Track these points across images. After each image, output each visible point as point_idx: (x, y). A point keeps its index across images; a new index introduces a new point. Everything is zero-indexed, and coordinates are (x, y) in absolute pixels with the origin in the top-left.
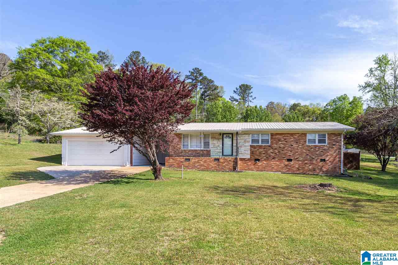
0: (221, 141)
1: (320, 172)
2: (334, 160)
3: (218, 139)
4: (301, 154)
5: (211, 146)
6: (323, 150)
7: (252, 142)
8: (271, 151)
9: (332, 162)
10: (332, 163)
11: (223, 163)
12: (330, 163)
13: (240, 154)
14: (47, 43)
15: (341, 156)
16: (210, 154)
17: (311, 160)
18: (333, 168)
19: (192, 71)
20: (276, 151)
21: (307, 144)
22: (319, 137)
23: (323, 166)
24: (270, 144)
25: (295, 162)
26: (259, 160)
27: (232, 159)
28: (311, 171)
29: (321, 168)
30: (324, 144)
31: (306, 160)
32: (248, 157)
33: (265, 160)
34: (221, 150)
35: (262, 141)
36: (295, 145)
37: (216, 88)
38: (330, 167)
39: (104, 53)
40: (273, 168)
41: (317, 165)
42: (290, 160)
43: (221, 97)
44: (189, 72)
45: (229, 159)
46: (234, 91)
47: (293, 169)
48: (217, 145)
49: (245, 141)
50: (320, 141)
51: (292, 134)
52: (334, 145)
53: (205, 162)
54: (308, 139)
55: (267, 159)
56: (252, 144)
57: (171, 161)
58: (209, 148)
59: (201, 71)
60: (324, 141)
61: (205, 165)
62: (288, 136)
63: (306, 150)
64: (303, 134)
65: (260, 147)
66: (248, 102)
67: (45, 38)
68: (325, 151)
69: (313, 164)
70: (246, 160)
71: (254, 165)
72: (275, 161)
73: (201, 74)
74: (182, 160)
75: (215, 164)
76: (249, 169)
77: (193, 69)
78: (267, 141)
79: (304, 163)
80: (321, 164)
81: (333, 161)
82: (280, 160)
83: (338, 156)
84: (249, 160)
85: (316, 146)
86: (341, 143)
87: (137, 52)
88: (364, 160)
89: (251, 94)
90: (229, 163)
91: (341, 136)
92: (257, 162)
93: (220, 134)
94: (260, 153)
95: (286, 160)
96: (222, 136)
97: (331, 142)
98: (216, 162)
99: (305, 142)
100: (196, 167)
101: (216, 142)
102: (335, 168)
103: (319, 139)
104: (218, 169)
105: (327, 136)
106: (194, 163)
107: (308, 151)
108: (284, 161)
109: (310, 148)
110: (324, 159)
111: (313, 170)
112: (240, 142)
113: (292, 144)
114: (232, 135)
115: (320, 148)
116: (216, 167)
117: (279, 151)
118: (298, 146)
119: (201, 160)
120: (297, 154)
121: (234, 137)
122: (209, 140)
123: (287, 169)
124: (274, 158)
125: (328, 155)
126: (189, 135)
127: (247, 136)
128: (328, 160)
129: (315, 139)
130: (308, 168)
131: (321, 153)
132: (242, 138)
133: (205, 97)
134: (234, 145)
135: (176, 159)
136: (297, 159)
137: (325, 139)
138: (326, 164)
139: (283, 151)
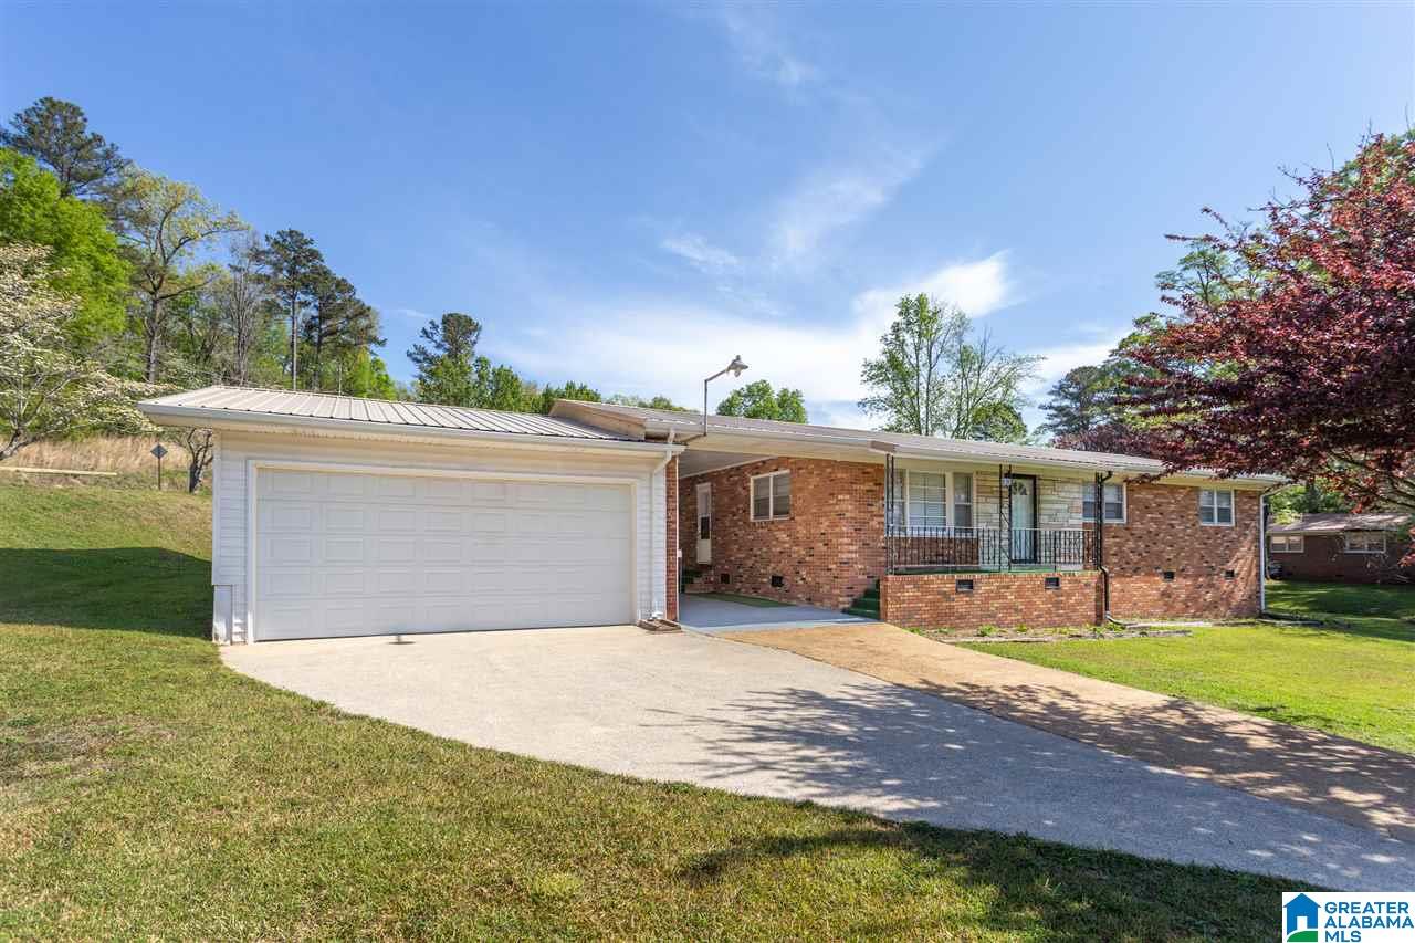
0: (1006, 502)
1: (1226, 611)
4: (1191, 556)
5: (978, 522)
6: (1229, 544)
7: (1085, 510)
8: (1131, 545)
9: (1245, 580)
10: (1245, 583)
11: (1069, 595)
13: (1058, 556)
16: (977, 558)
18: (1247, 597)
19: (278, 239)
20: (1142, 546)
21: (1201, 522)
22: (1219, 503)
23: (1229, 594)
24: (1126, 520)
25: (1179, 583)
28: (1210, 610)
29: (1227, 600)
30: (1229, 525)
31: (1201, 575)
33: (1118, 577)
34: (1009, 543)
35: (1106, 510)
36: (1179, 525)
37: (363, 312)
38: (1243, 594)
41: (1220, 590)
42: (1169, 576)
43: (380, 343)
45: (1085, 581)
46: (424, 331)
47: (1177, 605)
48: (995, 519)
49: (1070, 508)
50: (1221, 515)
51: (1172, 490)
54: (1201, 508)
55: (1122, 574)
56: (1085, 520)
57: (909, 592)
58: (970, 531)
59: (311, 246)
60: (1228, 515)
61: (1020, 607)
62: (1162, 497)
63: (1199, 540)
64: (1194, 489)
65: (1107, 530)
68: (1232, 546)
69: (1213, 585)
72: (1138, 580)
73: (312, 256)
75: (1049, 600)
77: (280, 233)
78: (1118, 510)
79: (1197, 584)
82: (1149, 576)
85: (1215, 531)
86: (1259, 522)
91: (1259, 501)
95: (1163, 576)
97: (1242, 519)
98: (1049, 592)
99: (1197, 515)
100: (993, 616)
101: (992, 508)
102: (1250, 597)
103: (1219, 509)
104: (1056, 619)
105: (1233, 499)
106: (987, 598)
107: (1203, 546)
108: (1157, 578)
109: (1206, 536)
110: (1233, 572)
111: (1214, 605)
112: (1058, 511)
113: (1173, 522)
114: (1035, 482)
115: (1224, 536)
116: (1049, 611)
117: (1147, 546)
118: (1185, 530)
119: (1008, 587)
120: (1183, 554)
121: (1042, 491)
122: (968, 500)
123: (1165, 605)
124: (1136, 571)
125: (1238, 559)
126: (907, 475)
127: (1075, 488)
128: (1238, 574)
129: (1212, 509)
130: (1205, 600)
131: (1227, 552)
132: (1063, 494)
133: (320, 337)
134: (1043, 519)
135: (926, 583)
136: (1183, 570)
137: (1230, 510)
138: (1236, 586)
139: (1155, 543)
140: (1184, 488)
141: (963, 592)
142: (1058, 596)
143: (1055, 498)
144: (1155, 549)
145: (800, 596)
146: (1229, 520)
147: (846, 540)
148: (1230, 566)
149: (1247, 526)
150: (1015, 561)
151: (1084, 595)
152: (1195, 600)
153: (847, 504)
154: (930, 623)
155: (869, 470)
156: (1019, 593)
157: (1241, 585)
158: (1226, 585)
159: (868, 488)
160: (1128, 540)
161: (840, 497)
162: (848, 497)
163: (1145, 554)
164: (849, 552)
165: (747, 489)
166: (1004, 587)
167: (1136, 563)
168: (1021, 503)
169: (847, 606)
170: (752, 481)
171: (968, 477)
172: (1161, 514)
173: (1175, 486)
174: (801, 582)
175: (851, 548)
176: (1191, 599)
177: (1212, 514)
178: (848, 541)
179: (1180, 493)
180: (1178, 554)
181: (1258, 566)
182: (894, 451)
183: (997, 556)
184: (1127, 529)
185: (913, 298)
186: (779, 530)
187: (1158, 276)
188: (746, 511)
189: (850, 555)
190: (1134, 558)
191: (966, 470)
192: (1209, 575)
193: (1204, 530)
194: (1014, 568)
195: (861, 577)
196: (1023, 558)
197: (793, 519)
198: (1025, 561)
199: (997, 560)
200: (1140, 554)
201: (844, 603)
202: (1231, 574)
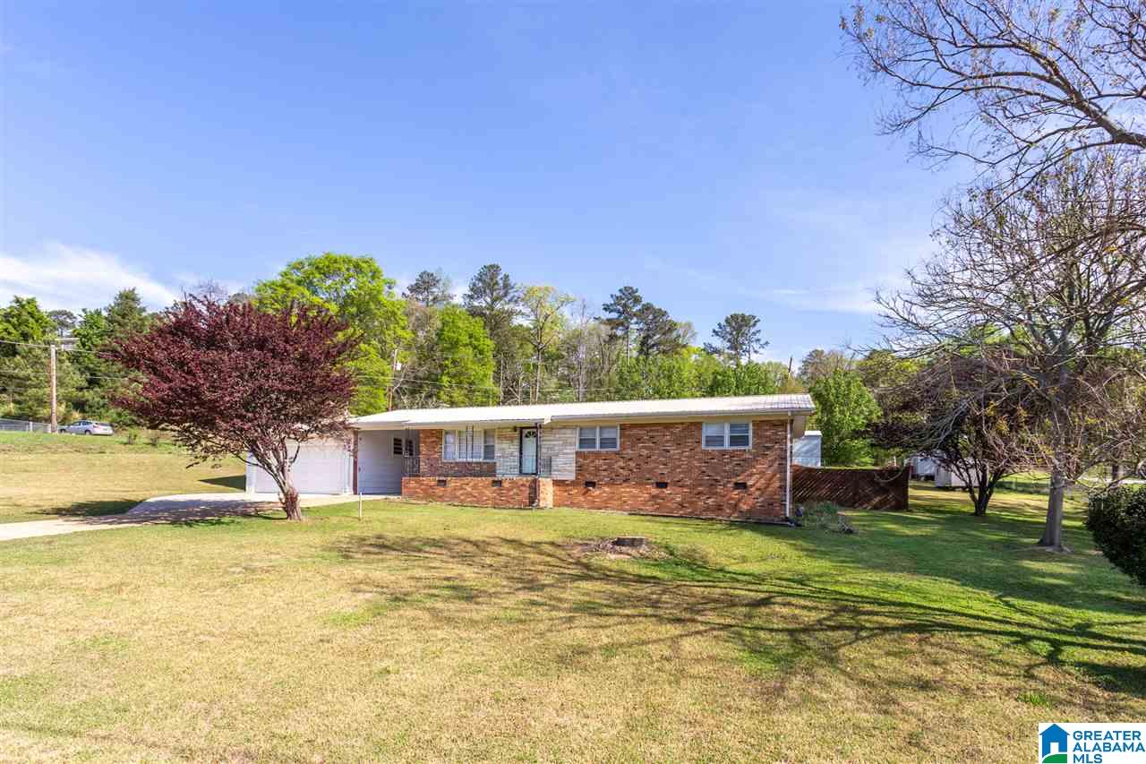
0: (516, 442)
1: (733, 513)
2: (768, 485)
3: (511, 439)
4: (689, 470)
5: (497, 454)
6: (741, 462)
7: (580, 443)
8: (621, 464)
9: (762, 490)
10: (763, 493)
11: (509, 490)
12: (758, 493)
13: (555, 471)
14: (306, 268)
15: (786, 476)
16: (495, 471)
17: (712, 485)
18: (766, 504)
19: (618, 294)
20: (632, 464)
21: (703, 446)
22: (731, 431)
23: (739, 500)
24: (618, 448)
25: (674, 490)
26: (593, 484)
27: (527, 481)
28: (713, 511)
29: (736, 505)
30: (742, 448)
31: (701, 485)
32: (572, 477)
33: (607, 484)
34: (517, 464)
35: (601, 443)
36: (674, 451)
37: (672, 327)
38: (757, 502)
39: (432, 275)
40: (625, 502)
41: (727, 497)
42: (662, 485)
43: (684, 346)
44: (612, 296)
45: (521, 483)
46: (714, 331)
47: (669, 504)
48: (508, 451)
49: (565, 444)
50: (734, 441)
51: (667, 426)
52: (768, 448)
53: (475, 487)
54: (707, 437)
55: (612, 483)
56: (579, 450)
57: (413, 484)
58: (493, 458)
59: (637, 294)
60: (744, 440)
61: (475, 494)
62: (657, 431)
63: (700, 460)
64: (693, 424)
65: (598, 455)
66: (747, 354)
67: (302, 258)
68: (746, 464)
69: (716, 493)
70: (568, 485)
71: (584, 494)
72: (628, 487)
73: (637, 300)
74: (433, 483)
75: (495, 491)
76: (572, 505)
77: (621, 290)
78: (612, 442)
79: (695, 492)
80: (735, 494)
81: (766, 488)
82: (639, 484)
83: (778, 476)
84: (574, 484)
85: (723, 453)
86: (786, 445)
87: (492, 266)
88: (1013, 487)
89: (758, 336)
90: (521, 491)
91: (786, 427)
92: (591, 488)
93: (515, 429)
94: (597, 469)
95: (655, 485)
96: (518, 432)
97: (762, 443)
98: (495, 488)
99: (697, 442)
102: (771, 504)
103: (731, 437)
104: (499, 502)
105: (751, 428)
106: (454, 489)
107: (704, 465)
108: (648, 486)
109: (709, 457)
110: (744, 484)
111: (717, 508)
112: (555, 445)
113: (668, 448)
114: (538, 430)
115: (734, 456)
116: (495, 498)
117: (638, 465)
118: (681, 453)
119: (467, 484)
120: (678, 470)
121: (543, 435)
123: (657, 504)
125: (753, 474)
126: (457, 433)
127: (569, 431)
128: (752, 485)
129: (722, 437)
130: (706, 504)
131: (737, 468)
132: (558, 436)
133: (648, 349)
134: (543, 451)
135: (421, 481)
136: (678, 481)
137: (746, 436)
138: (749, 494)
139: (646, 463)
140: (682, 423)
141: (440, 486)
142: (501, 490)
143: (552, 438)
144: (647, 466)
146: (745, 444)
148: (741, 479)
152: (693, 503)
154: (423, 499)
163: (635, 470)
167: (626, 476)
172: (654, 443)
176: (689, 502)
177: (721, 440)
180: (674, 470)
184: (617, 454)
190: (624, 472)
193: (705, 452)
200: (630, 470)
202: (741, 485)
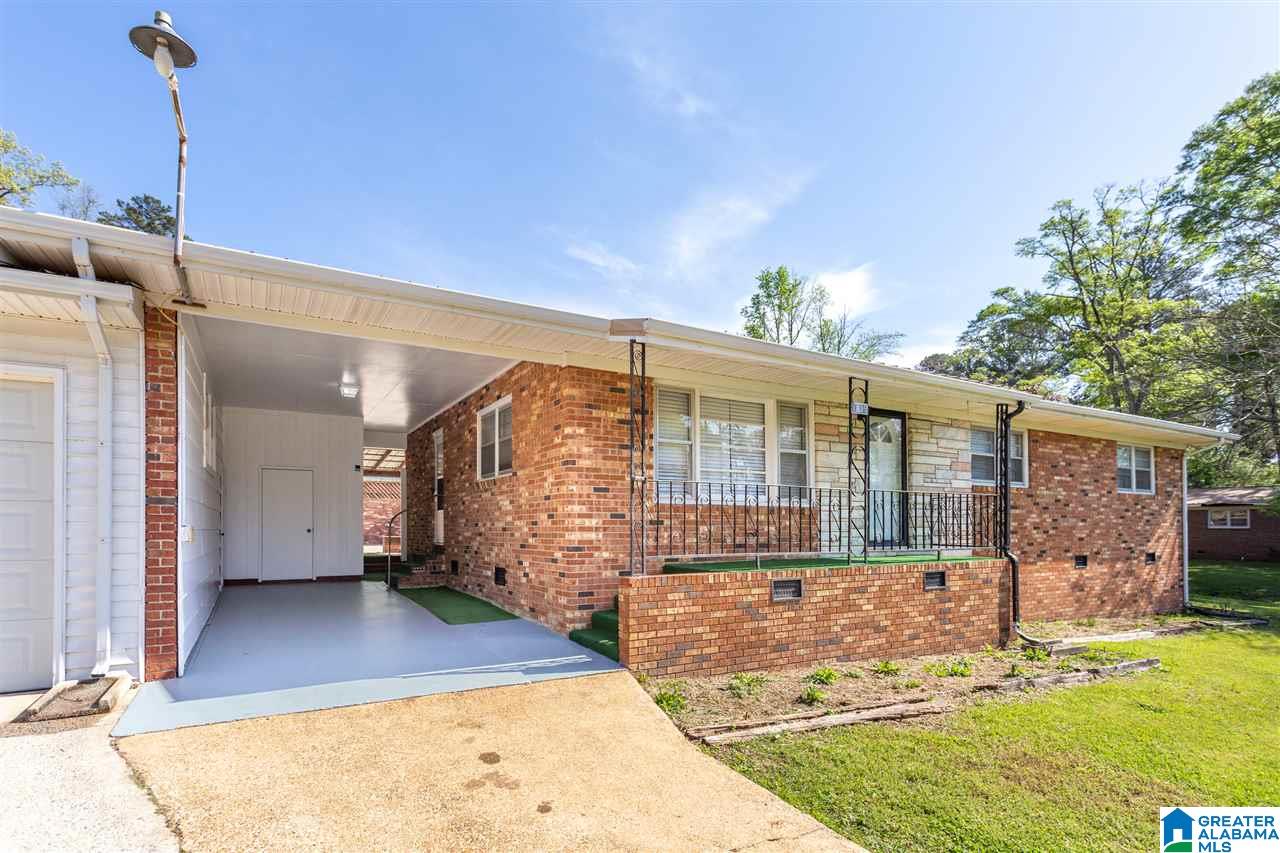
1: (1147, 606)
2: (1171, 556)
4: (1106, 533)
6: (1150, 517)
9: (1167, 565)
10: (1168, 568)
11: (960, 599)
15: (1183, 540)
16: (815, 537)
18: (1170, 587)
21: (1118, 488)
22: (1137, 463)
23: (1150, 584)
24: (1026, 483)
25: (1093, 571)
27: (995, 568)
28: (1129, 606)
29: (1148, 592)
30: (1147, 492)
31: (1118, 560)
36: (1093, 491)
38: (1164, 585)
41: (1140, 580)
42: (1082, 561)
45: (983, 575)
47: (1089, 599)
50: (1139, 480)
54: (1118, 470)
56: (975, 484)
58: (805, 494)
60: (1146, 480)
61: (883, 623)
62: (1075, 451)
64: (1109, 444)
69: (1132, 574)
72: (1045, 569)
74: (754, 597)
75: (930, 609)
79: (1114, 572)
81: (1170, 560)
82: (1056, 559)
83: (1177, 540)
85: (1136, 501)
86: (1182, 491)
90: (984, 599)
91: (1181, 462)
95: (1073, 562)
97: (1164, 485)
98: (930, 596)
99: (1113, 479)
100: (836, 641)
101: (840, 459)
102: (1173, 587)
103: (1137, 471)
104: (940, 639)
105: (1153, 460)
106: (827, 612)
107: (1120, 521)
108: (1066, 565)
109: (1124, 507)
110: (1153, 555)
111: (1133, 599)
112: (937, 467)
113: (1085, 487)
114: (903, 425)
115: (1143, 507)
116: (930, 628)
117: (1055, 520)
118: (1099, 499)
119: (862, 590)
120: (1098, 531)
121: (916, 437)
122: (803, 446)
123: (1077, 602)
124: (1041, 555)
125: (1160, 538)
126: (698, 399)
127: (961, 434)
128: (1160, 557)
129: (1130, 471)
130: (1123, 593)
131: (1148, 528)
132: (943, 443)
134: (916, 480)
135: (711, 587)
136: (1097, 553)
137: (1149, 473)
138: (1157, 573)
139: (1064, 517)
141: (783, 603)
142: (942, 601)
143: (933, 448)
144: (1064, 524)
145: (523, 602)
146: (1149, 487)
147: (577, 509)
148: (1151, 547)
149: (1169, 495)
150: (874, 544)
151: (983, 597)
152: (1113, 593)
153: (578, 443)
154: (719, 663)
155: (625, 385)
156: (881, 601)
157: (1163, 571)
158: (1146, 572)
159: (618, 416)
160: (1031, 512)
161: (568, 430)
162: (582, 431)
163: (1051, 532)
164: (582, 529)
165: (473, 432)
166: (856, 590)
167: (1041, 544)
168: (884, 455)
169: (579, 626)
170: (479, 419)
171: (801, 412)
172: (1071, 476)
173: (1089, 439)
174: (524, 580)
175: (587, 523)
176: (1109, 591)
177: (1130, 477)
178: (584, 509)
179: (1094, 449)
180: (1092, 531)
181: (1181, 547)
182: (642, 333)
183: (845, 534)
184: (1029, 496)
185: (774, 271)
186: (502, 493)
187: (1019, 243)
188: (473, 465)
189: (587, 536)
190: (1038, 536)
191: (797, 396)
192: (1128, 559)
193: (1121, 498)
194: (874, 554)
195: (607, 574)
196: (888, 537)
197: (515, 474)
198: (891, 543)
199: (845, 541)
200: (1046, 532)
201: (572, 621)
202: (1151, 557)
